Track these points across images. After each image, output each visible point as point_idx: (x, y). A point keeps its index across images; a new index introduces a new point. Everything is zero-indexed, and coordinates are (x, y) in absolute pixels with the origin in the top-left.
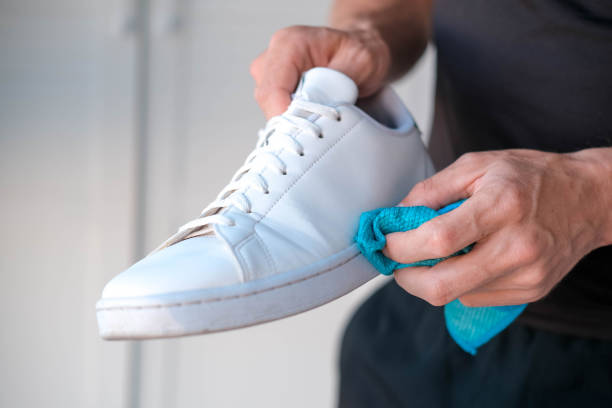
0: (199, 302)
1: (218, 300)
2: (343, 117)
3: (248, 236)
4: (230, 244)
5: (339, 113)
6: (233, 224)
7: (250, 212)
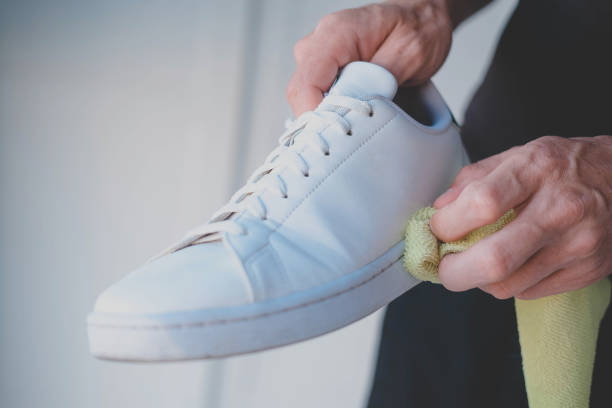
0: (201, 325)
1: (223, 322)
2: (375, 112)
3: (261, 248)
4: (240, 256)
5: (371, 107)
6: (245, 233)
7: (265, 219)
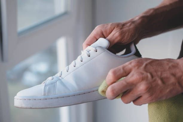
4: (45, 85)
5: (96, 49)
7: (61, 77)
